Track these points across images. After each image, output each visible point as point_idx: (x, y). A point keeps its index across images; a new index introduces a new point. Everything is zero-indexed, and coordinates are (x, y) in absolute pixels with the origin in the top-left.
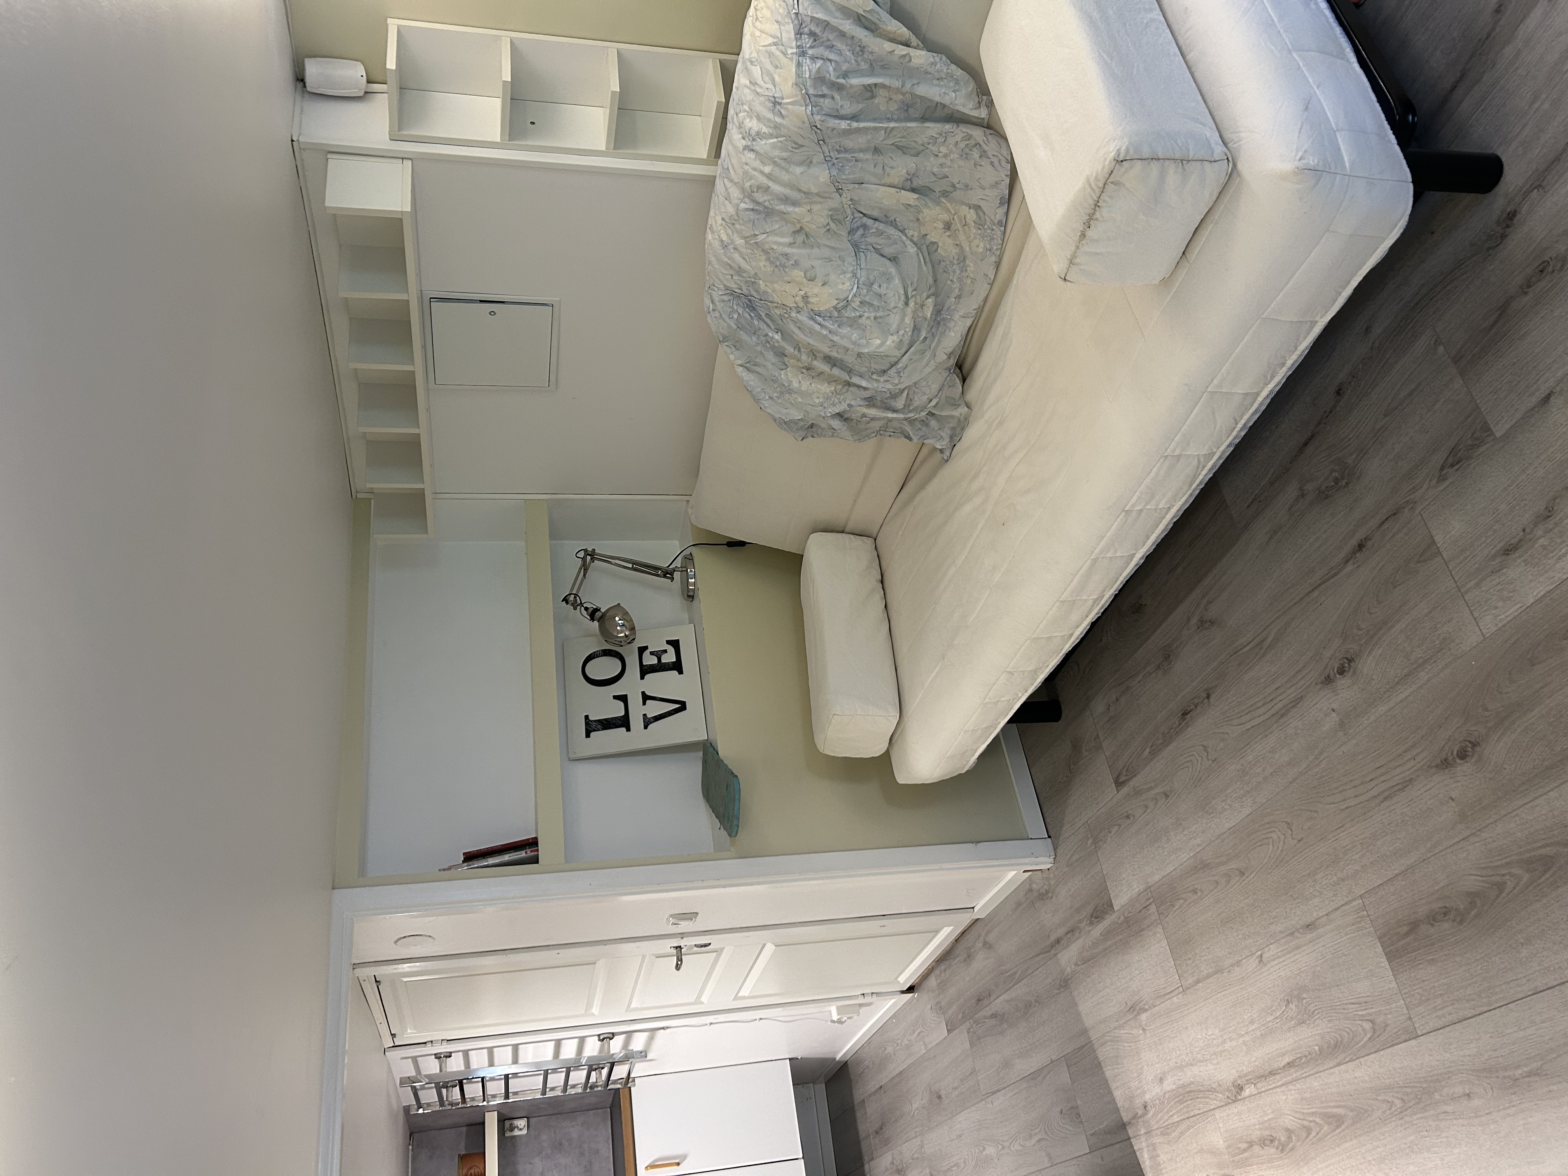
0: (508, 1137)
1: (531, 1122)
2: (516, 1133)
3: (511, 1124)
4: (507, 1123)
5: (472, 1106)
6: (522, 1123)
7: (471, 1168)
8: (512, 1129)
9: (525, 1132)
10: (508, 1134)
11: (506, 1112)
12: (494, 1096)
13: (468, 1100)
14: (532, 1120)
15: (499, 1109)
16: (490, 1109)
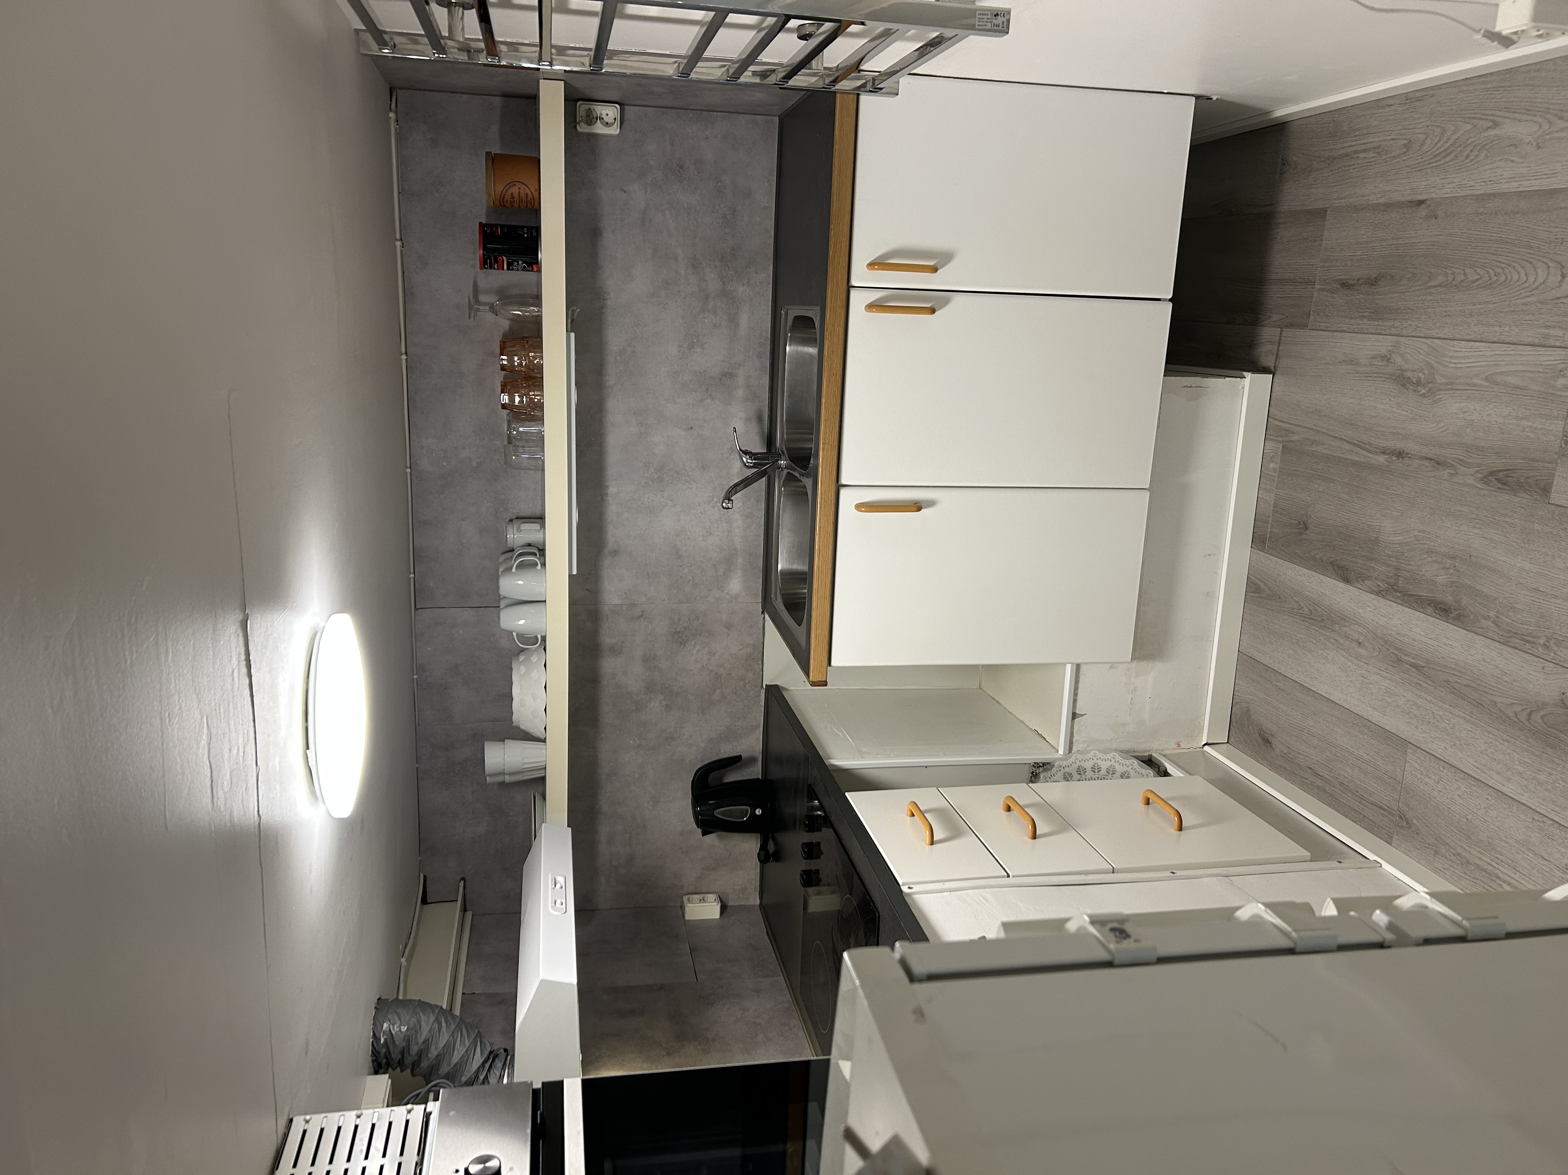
0: (583, 133)
1: (626, 113)
2: (599, 129)
3: (589, 112)
4: (582, 107)
5: (511, 67)
6: (609, 112)
7: (513, 184)
8: (591, 119)
9: (614, 130)
10: (582, 128)
11: (580, 84)
12: (562, 50)
13: (504, 48)
14: (630, 111)
15: (568, 78)
16: (552, 77)
